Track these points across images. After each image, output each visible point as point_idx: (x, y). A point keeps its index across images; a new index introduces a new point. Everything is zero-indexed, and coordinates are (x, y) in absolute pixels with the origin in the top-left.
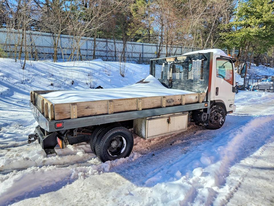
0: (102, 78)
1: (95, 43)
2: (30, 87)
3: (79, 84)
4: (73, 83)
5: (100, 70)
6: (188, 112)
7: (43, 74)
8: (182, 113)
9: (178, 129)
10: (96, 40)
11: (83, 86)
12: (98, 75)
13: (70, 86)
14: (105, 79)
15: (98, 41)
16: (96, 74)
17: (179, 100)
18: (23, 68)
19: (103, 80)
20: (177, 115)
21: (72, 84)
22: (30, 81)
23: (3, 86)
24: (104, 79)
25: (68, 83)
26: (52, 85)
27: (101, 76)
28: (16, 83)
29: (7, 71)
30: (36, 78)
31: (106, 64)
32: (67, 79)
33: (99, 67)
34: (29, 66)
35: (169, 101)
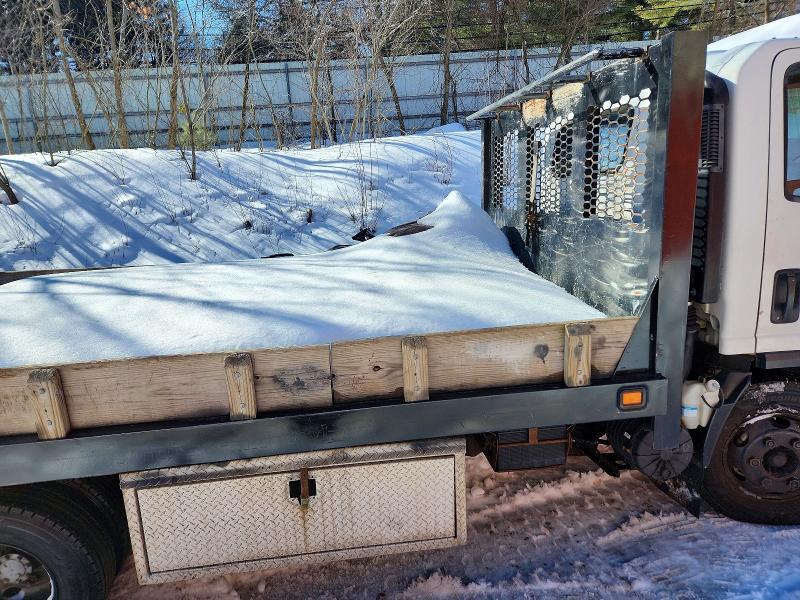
0: (413, 196)
1: (447, 72)
2: (186, 233)
3: (330, 221)
4: (310, 217)
5: (417, 166)
6: (463, 443)
7: (240, 192)
8: (406, 447)
9: (391, 535)
10: (451, 58)
11: (340, 227)
12: (402, 186)
13: (301, 229)
14: (425, 197)
15: (455, 62)
16: (397, 182)
17: (377, 368)
18: (194, 177)
19: (417, 202)
20: (363, 458)
21: (309, 220)
22: (194, 215)
23: (118, 233)
24: (420, 199)
25: (297, 216)
26: (248, 225)
27: (412, 186)
28: (156, 223)
29: (147, 188)
30: (214, 204)
31: (451, 143)
32: (298, 205)
33: (418, 156)
34: (213, 167)
35: (290, 381)
